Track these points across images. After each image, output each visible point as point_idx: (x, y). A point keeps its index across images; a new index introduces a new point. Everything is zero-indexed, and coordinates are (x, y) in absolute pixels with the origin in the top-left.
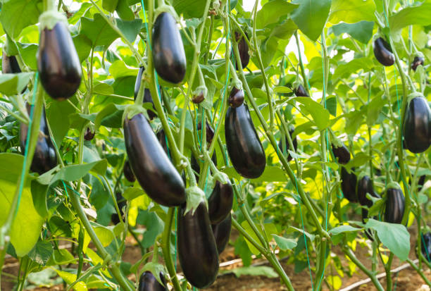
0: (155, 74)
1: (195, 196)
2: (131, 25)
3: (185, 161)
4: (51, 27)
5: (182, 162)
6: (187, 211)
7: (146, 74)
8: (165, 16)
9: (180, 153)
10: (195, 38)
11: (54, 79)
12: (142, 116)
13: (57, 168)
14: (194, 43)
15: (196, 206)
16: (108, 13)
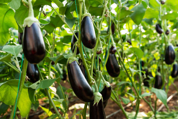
0: (82, 43)
1: (98, 97)
2: (71, 21)
3: (93, 81)
5: (92, 81)
6: (94, 104)
7: (77, 43)
8: (87, 18)
9: (91, 77)
10: (98, 27)
12: (76, 62)
13: (39, 81)
14: (98, 29)
15: (98, 102)
16: (62, 15)
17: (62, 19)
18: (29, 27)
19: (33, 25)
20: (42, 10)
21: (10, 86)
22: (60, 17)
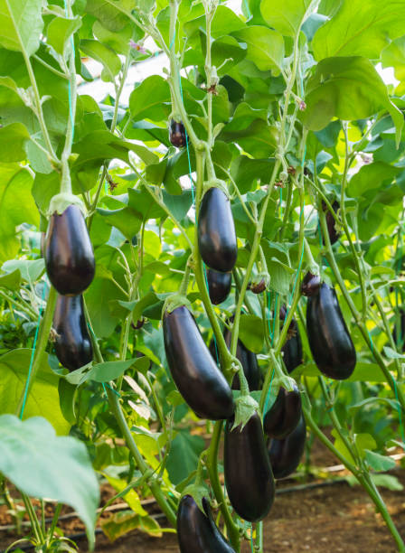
1: (245, 409)
3: (236, 365)
4: (60, 212)
5: (233, 364)
6: (235, 426)
7: (192, 260)
8: (213, 193)
9: (231, 354)
10: (256, 215)
11: (63, 272)
12: (186, 309)
13: (89, 366)
14: (255, 221)
15: (245, 421)
16: (154, 186)
17: (155, 198)
18: (61, 216)
19: (68, 211)
20: (105, 171)
21: (15, 376)
22: (150, 191)
